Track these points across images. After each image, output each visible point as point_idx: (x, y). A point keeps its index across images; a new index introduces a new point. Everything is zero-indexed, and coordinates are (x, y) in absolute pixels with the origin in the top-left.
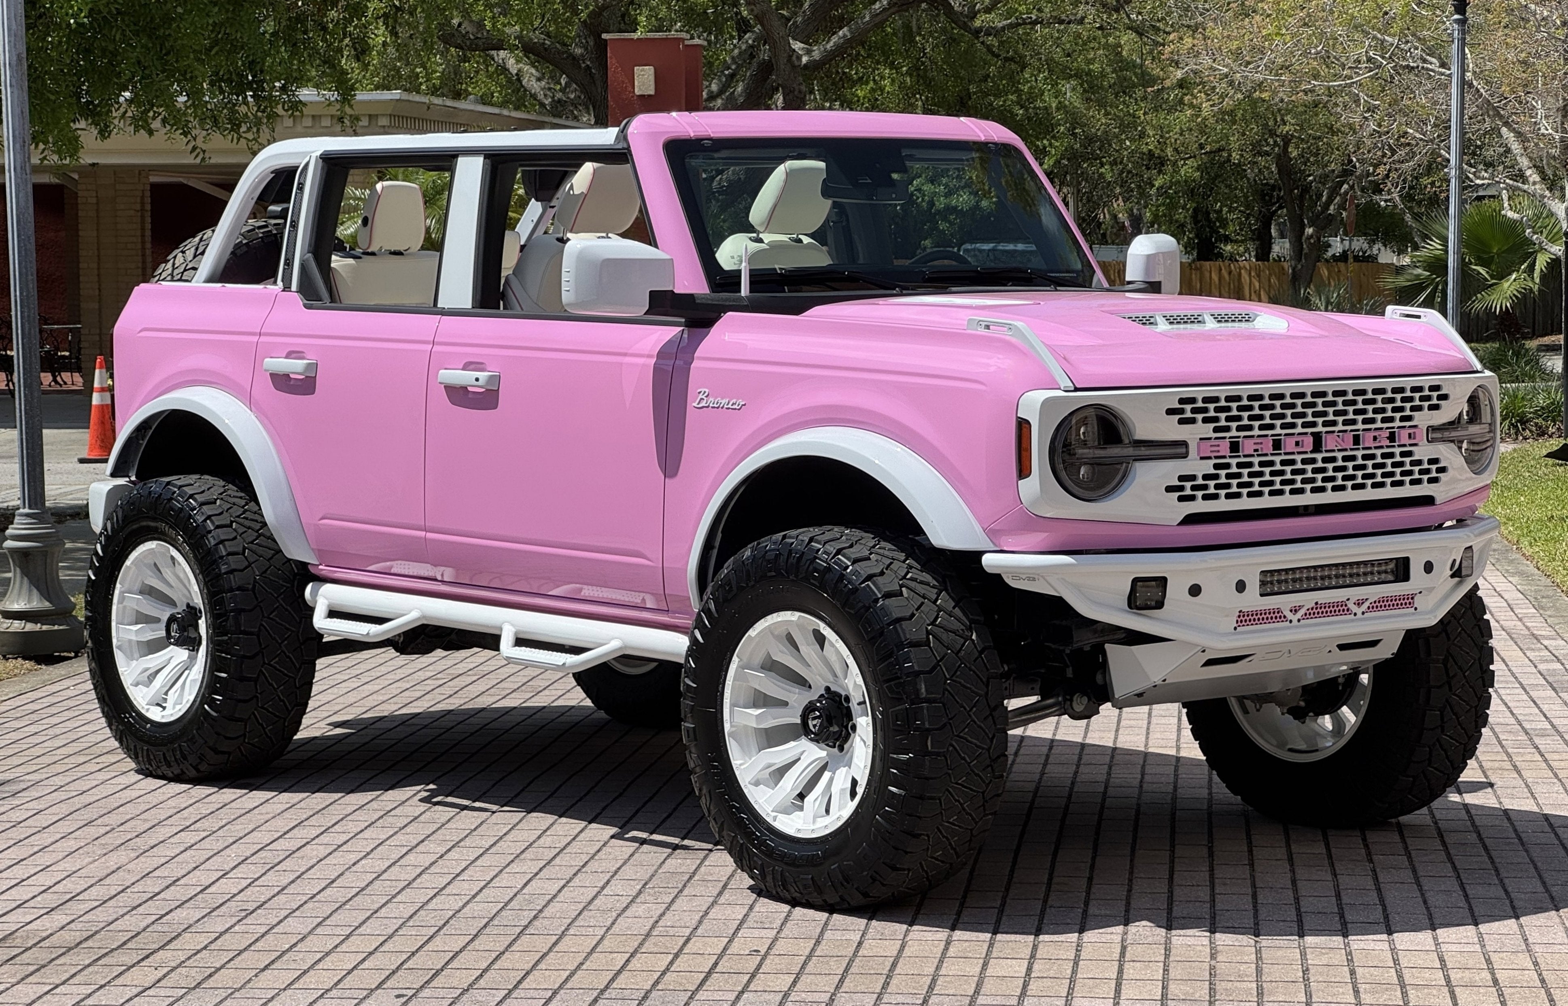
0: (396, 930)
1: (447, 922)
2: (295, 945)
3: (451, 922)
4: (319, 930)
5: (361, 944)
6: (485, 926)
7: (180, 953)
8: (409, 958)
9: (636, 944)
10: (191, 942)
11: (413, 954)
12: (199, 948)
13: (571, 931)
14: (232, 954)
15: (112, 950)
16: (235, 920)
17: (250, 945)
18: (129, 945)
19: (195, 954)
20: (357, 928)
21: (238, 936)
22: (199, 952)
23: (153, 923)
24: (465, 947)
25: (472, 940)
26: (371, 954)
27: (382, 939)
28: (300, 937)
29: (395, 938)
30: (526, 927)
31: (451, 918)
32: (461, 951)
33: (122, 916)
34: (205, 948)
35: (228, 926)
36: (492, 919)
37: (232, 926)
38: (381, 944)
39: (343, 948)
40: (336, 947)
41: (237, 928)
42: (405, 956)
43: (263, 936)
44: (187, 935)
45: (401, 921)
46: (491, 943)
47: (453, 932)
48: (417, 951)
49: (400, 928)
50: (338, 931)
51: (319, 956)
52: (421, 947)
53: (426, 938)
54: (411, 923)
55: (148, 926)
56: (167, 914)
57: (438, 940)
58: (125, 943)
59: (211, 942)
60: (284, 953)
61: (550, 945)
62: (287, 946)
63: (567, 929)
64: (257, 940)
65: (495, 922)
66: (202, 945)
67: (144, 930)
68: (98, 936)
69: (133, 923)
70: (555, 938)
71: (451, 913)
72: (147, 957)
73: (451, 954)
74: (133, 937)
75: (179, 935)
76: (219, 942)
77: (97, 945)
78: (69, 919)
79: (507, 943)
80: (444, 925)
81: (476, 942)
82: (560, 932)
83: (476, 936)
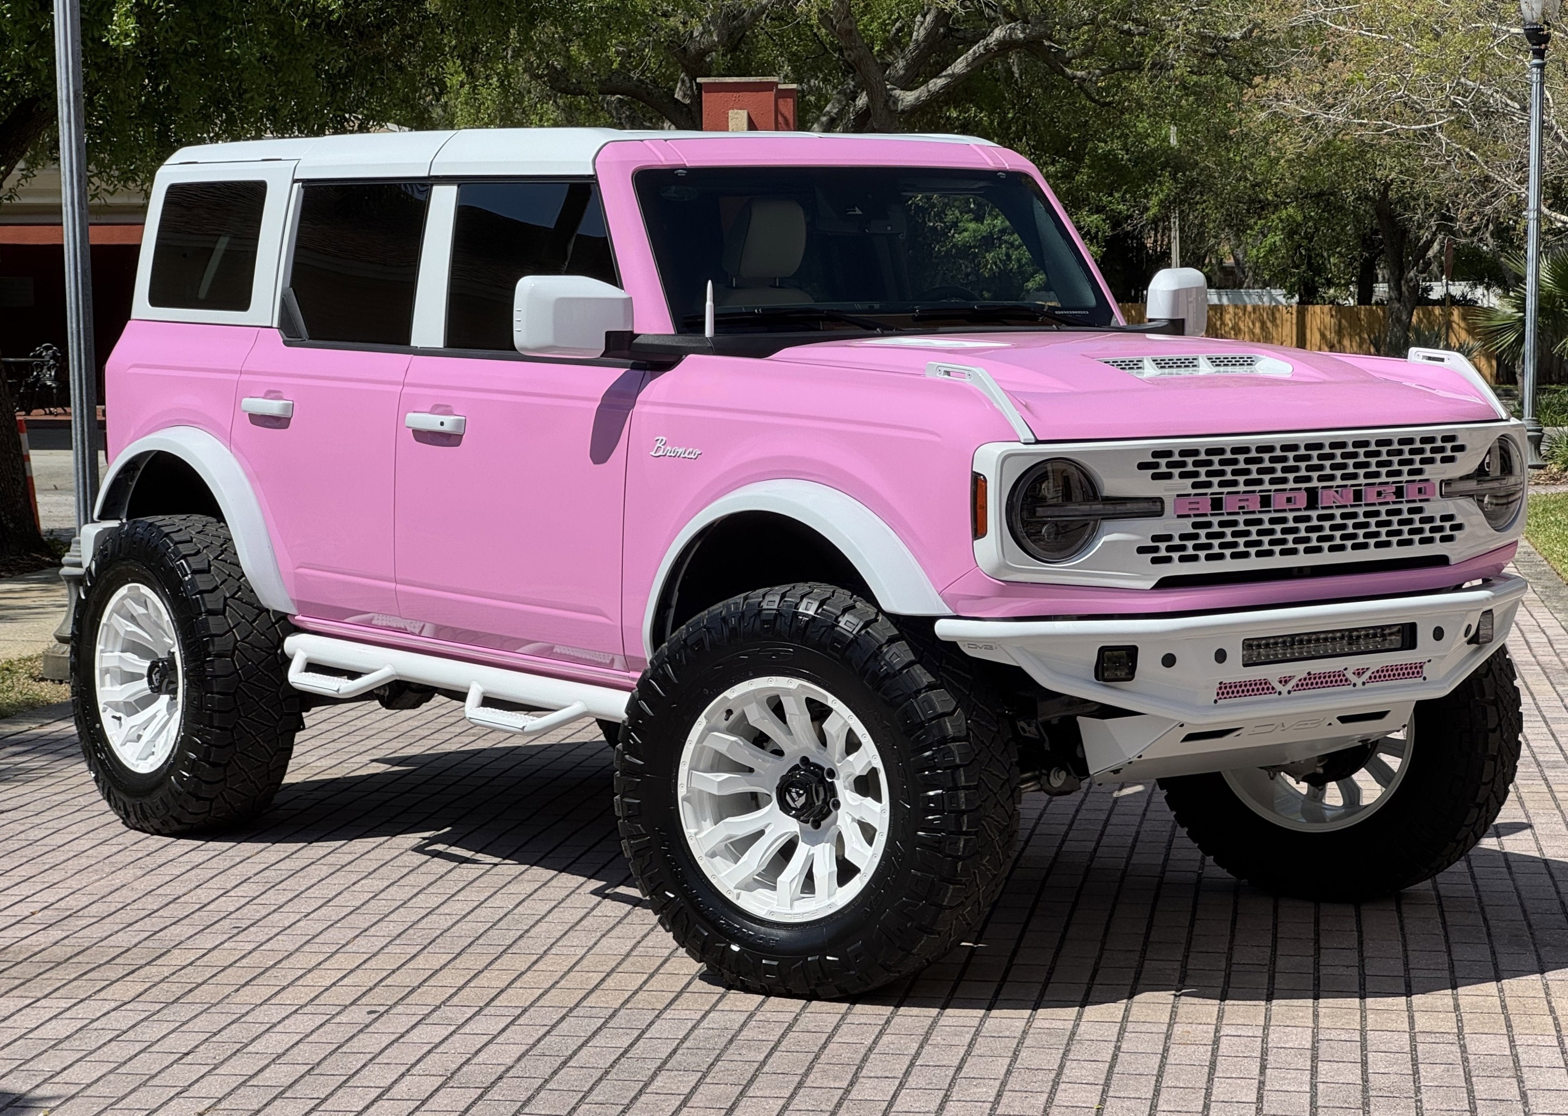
0: (382, 948)
1: (434, 941)
2: (280, 962)
3: (438, 941)
4: (306, 948)
5: (345, 962)
6: (470, 945)
7: (165, 969)
8: (389, 975)
9: (614, 964)
10: (178, 958)
11: (394, 972)
12: (184, 964)
13: (553, 951)
14: (215, 970)
15: (100, 966)
16: (226, 936)
17: (235, 962)
18: (118, 961)
19: (180, 970)
20: (344, 946)
21: (225, 953)
22: (184, 967)
23: (145, 939)
24: (446, 965)
25: (455, 958)
26: (352, 971)
27: (366, 956)
28: (286, 954)
29: (380, 956)
30: (510, 946)
31: (438, 937)
32: (441, 969)
33: (117, 932)
34: (191, 964)
35: (217, 943)
36: (478, 938)
37: (222, 943)
38: (365, 962)
39: (326, 965)
40: (320, 964)
41: (226, 945)
42: (385, 974)
43: (250, 953)
44: (176, 952)
45: (388, 939)
46: (472, 961)
47: (437, 950)
48: (398, 969)
49: (386, 946)
50: (325, 949)
51: (301, 972)
52: (403, 965)
53: (409, 957)
54: (398, 942)
55: (140, 942)
56: (161, 930)
57: (420, 958)
58: (114, 959)
59: (198, 959)
60: (267, 969)
61: (529, 964)
62: (272, 963)
63: (549, 949)
64: (243, 957)
65: (481, 941)
66: (189, 961)
67: (135, 946)
68: (88, 952)
69: (124, 939)
70: (535, 957)
71: (439, 932)
72: (133, 972)
73: (431, 972)
74: (122, 953)
75: (169, 951)
76: (205, 958)
77: (87, 960)
78: (64, 934)
79: (488, 961)
80: (430, 943)
81: (458, 961)
82: (541, 952)
83: (459, 954)
